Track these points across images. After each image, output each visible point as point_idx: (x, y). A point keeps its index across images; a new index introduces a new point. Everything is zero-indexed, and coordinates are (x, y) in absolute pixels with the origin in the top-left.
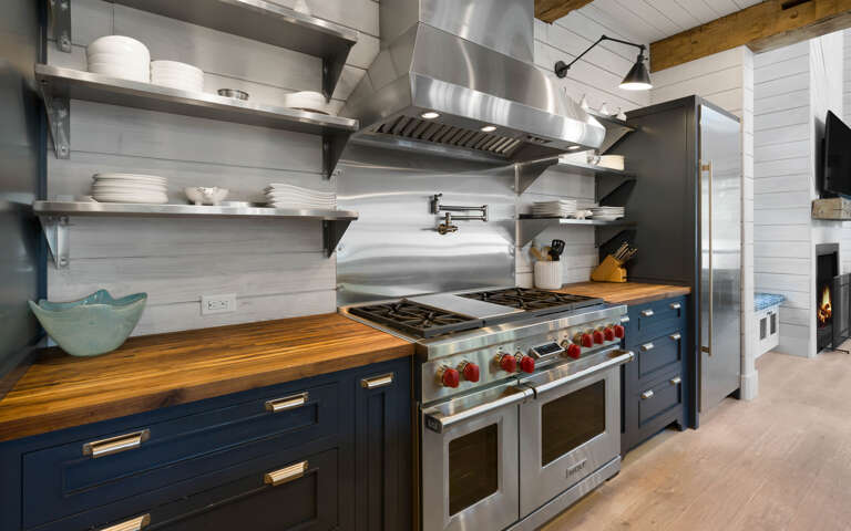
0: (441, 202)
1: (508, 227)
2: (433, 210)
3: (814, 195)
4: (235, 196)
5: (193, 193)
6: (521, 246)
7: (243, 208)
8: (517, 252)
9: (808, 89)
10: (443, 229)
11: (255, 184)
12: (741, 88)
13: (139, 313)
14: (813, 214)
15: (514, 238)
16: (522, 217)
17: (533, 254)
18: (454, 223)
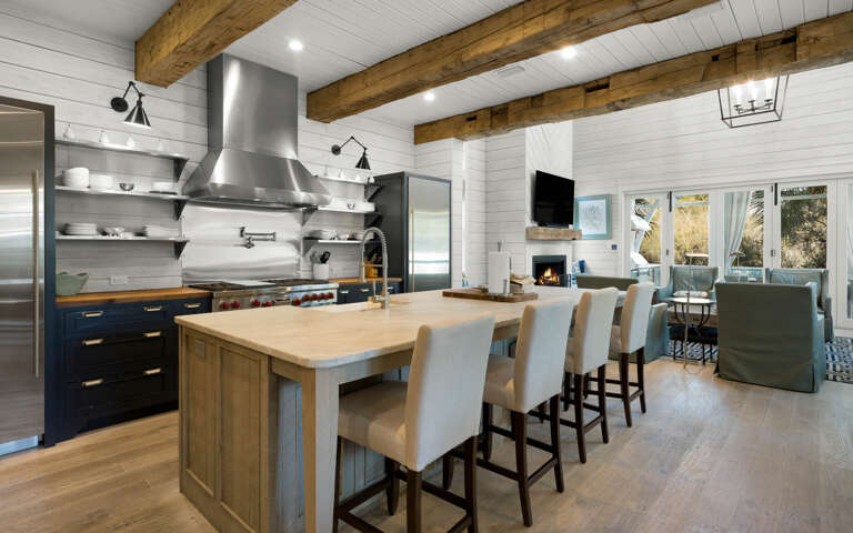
0: (246, 231)
1: (296, 244)
2: (242, 236)
3: (529, 222)
4: (127, 230)
5: (108, 230)
6: (304, 255)
7: (130, 237)
8: (302, 259)
9: (524, 156)
10: (249, 245)
11: (137, 224)
12: (450, 162)
13: (85, 280)
14: (527, 236)
15: (299, 250)
16: (306, 238)
17: (313, 259)
18: (254, 242)
